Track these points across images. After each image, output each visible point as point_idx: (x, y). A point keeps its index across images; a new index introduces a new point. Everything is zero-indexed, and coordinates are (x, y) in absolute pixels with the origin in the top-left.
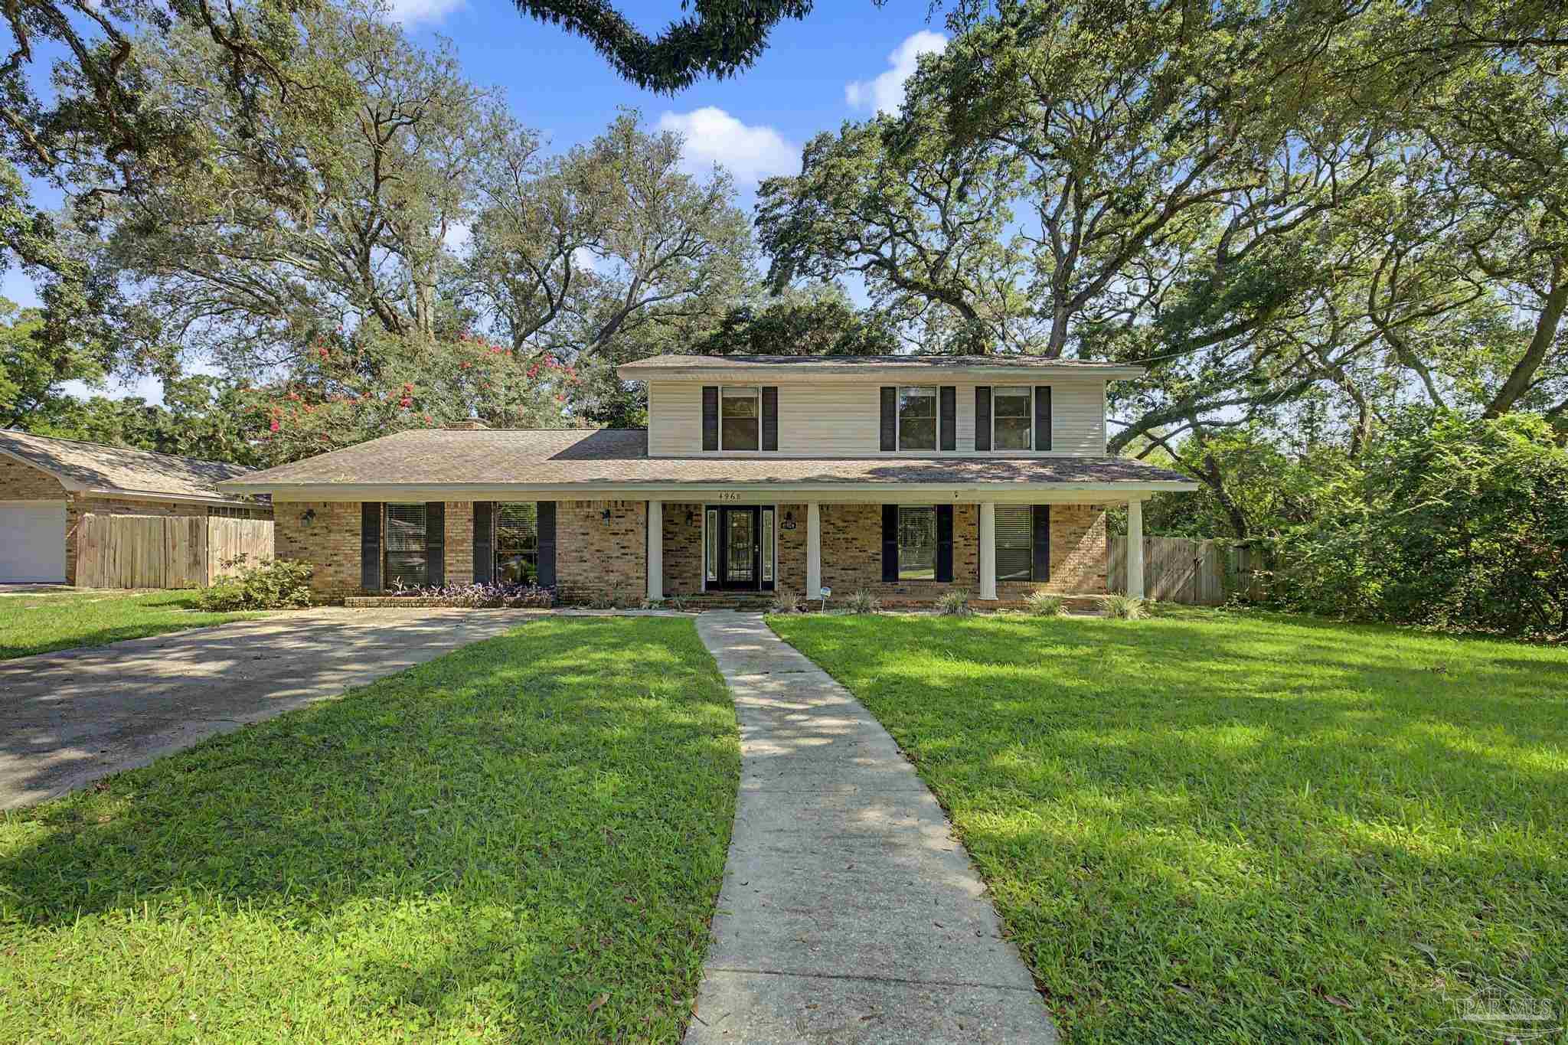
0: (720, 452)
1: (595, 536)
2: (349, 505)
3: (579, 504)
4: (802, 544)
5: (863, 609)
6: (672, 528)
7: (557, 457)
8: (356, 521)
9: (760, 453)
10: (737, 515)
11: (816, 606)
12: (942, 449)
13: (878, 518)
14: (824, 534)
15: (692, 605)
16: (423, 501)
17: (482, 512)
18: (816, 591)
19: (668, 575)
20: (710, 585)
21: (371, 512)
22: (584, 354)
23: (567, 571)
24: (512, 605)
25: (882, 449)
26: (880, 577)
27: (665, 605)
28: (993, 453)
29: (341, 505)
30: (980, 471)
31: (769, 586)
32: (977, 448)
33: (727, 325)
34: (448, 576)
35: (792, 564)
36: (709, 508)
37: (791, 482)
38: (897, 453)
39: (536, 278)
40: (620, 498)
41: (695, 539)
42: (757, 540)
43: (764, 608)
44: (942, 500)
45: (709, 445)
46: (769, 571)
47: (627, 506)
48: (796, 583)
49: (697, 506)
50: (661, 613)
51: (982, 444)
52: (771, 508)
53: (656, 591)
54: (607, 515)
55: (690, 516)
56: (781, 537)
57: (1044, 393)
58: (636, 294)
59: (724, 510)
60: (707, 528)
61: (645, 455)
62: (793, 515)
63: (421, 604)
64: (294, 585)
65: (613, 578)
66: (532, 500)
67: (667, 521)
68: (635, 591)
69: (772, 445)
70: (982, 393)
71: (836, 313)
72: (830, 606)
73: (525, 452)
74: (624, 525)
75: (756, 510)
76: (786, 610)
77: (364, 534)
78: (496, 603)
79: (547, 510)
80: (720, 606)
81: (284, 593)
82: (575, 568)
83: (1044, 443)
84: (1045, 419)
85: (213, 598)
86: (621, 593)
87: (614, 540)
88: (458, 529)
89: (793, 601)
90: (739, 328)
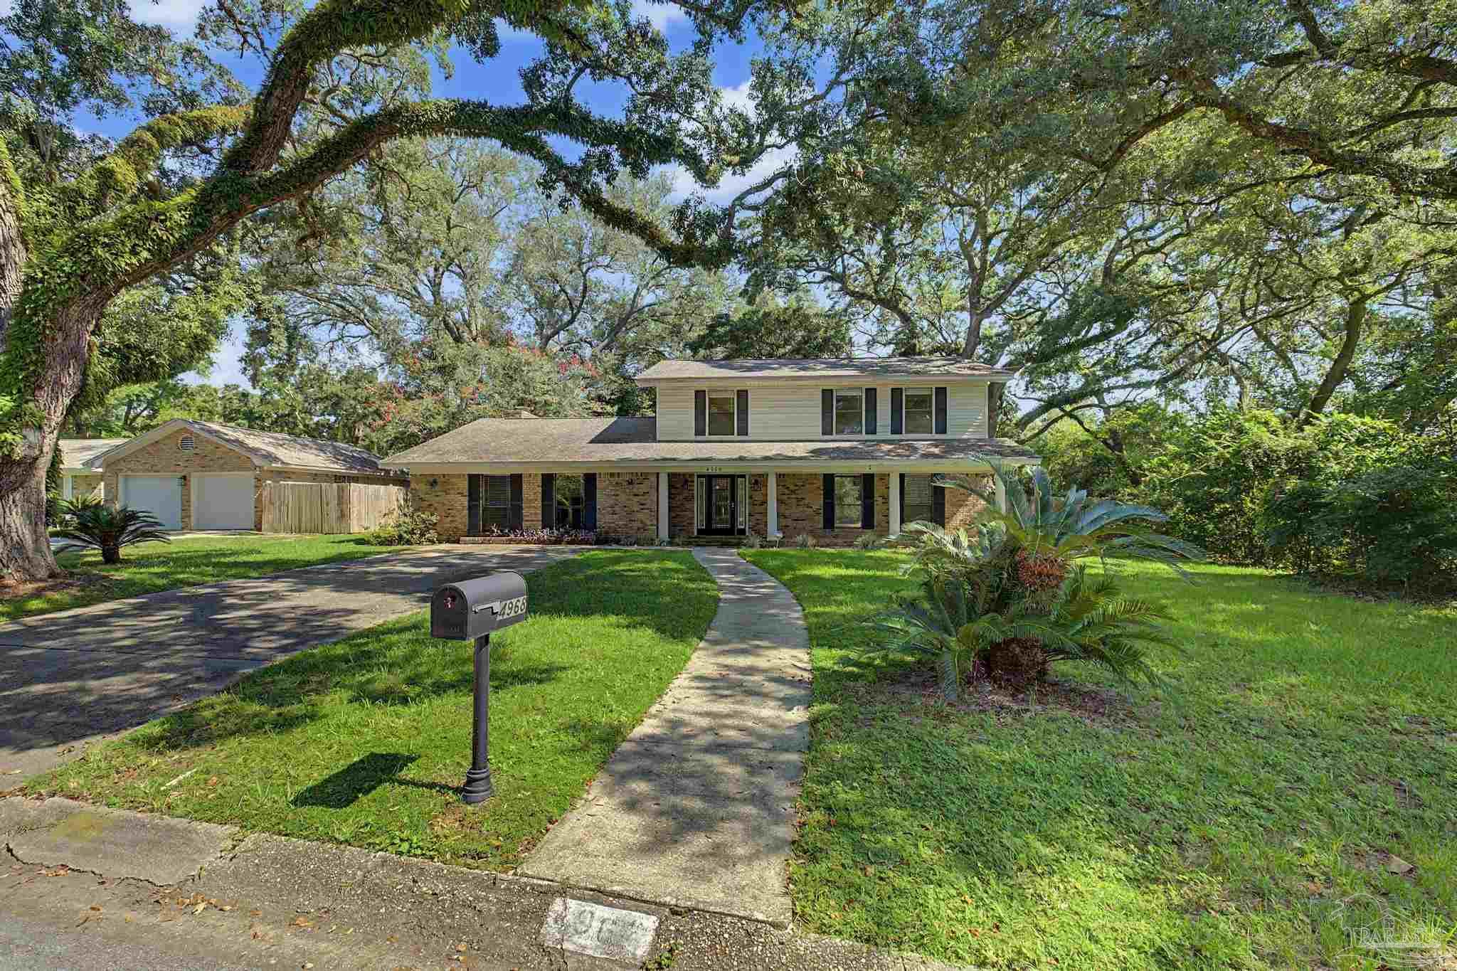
0: (707, 437)
1: (622, 498)
2: (459, 476)
3: (612, 475)
4: (764, 502)
5: (804, 545)
6: (673, 491)
7: (592, 442)
8: (464, 485)
9: (735, 437)
10: (719, 480)
11: (772, 544)
12: (867, 433)
13: (820, 483)
14: (780, 494)
15: (689, 544)
16: (508, 473)
17: (548, 480)
18: (774, 534)
19: (672, 525)
20: (700, 531)
21: (474, 479)
22: (597, 350)
23: (604, 519)
24: (569, 543)
25: (824, 434)
26: (821, 525)
27: (670, 543)
28: (904, 436)
29: (454, 476)
30: (890, 451)
31: (742, 532)
32: (893, 432)
33: (712, 328)
34: (524, 524)
35: (758, 516)
36: (699, 476)
37: (756, 460)
38: (834, 436)
39: (558, 288)
40: (639, 471)
41: (690, 499)
42: (733, 499)
43: (738, 545)
44: (867, 471)
45: (699, 431)
46: (742, 521)
47: (645, 476)
48: (760, 530)
49: (691, 475)
50: (669, 548)
51: (896, 430)
52: (743, 476)
53: (664, 533)
54: (630, 483)
55: (686, 481)
56: (751, 497)
57: (941, 392)
58: (639, 300)
59: (710, 478)
60: (698, 489)
61: (654, 440)
62: (759, 482)
63: (510, 542)
64: (428, 530)
65: (636, 525)
66: (580, 472)
67: (671, 486)
68: (651, 533)
69: (743, 431)
70: (896, 392)
71: (798, 316)
72: (781, 544)
73: (569, 438)
74: (643, 488)
75: (733, 478)
76: (752, 547)
77: (470, 495)
78: (558, 541)
79: (590, 479)
80: (709, 544)
81: (422, 535)
82: (608, 518)
83: (942, 429)
84: (942, 411)
85: (379, 537)
86: (641, 535)
87: (636, 499)
88: (532, 494)
89: (757, 541)
90: (721, 330)
